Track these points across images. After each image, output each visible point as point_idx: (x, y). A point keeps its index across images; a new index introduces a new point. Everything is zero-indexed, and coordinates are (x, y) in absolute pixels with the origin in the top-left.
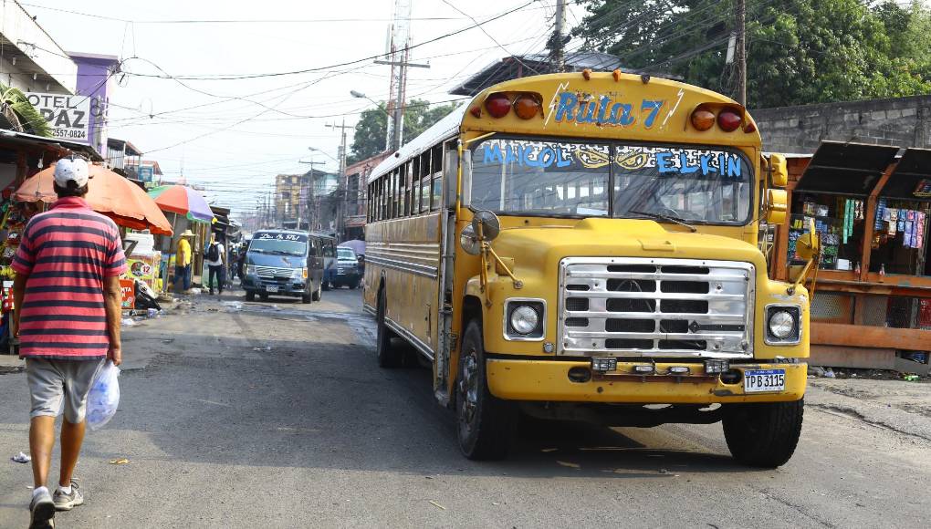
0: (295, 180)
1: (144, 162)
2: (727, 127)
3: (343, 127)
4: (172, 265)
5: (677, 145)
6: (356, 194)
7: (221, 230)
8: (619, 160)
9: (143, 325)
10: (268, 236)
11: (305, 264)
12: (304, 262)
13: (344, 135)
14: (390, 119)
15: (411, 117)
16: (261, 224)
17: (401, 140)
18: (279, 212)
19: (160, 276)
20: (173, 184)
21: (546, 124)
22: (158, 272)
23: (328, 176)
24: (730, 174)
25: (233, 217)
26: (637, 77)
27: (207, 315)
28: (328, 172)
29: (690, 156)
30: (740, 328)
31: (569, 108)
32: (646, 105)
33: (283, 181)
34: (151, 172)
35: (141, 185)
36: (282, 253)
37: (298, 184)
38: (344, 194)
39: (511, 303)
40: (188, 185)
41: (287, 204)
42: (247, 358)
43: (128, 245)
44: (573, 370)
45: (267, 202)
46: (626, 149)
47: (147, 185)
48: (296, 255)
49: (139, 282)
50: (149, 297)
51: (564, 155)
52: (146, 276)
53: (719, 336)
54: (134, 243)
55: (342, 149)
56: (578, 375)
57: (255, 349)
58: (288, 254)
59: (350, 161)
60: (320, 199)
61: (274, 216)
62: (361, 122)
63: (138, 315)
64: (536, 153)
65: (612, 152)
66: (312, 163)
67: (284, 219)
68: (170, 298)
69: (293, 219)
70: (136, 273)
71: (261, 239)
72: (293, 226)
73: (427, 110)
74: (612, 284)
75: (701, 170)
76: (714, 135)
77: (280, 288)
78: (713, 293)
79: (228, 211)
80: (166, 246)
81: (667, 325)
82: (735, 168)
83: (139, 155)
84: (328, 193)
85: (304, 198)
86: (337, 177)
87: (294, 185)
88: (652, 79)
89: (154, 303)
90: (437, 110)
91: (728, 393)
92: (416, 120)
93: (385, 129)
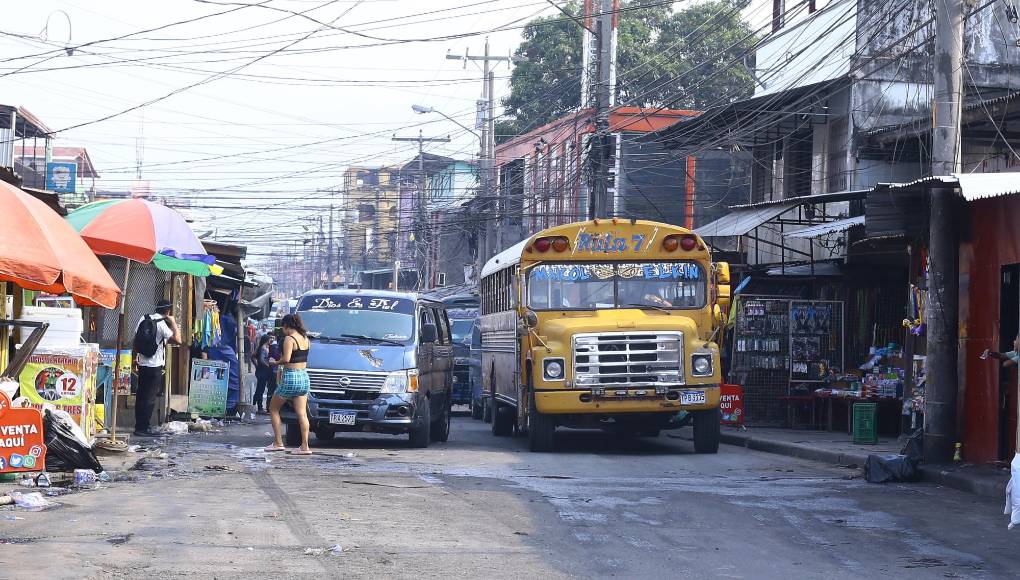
0: (384, 179)
1: (57, 152)
2: (688, 248)
3: (486, 59)
4: (123, 374)
5: (656, 261)
6: (518, 204)
7: (228, 293)
8: (620, 273)
9: (63, 505)
10: (331, 304)
11: (413, 363)
12: (411, 356)
13: (489, 78)
14: (588, 39)
15: (633, 31)
16: (315, 277)
17: (613, 82)
18: (354, 250)
19: (100, 400)
20: (123, 196)
21: (572, 254)
22: (94, 389)
23: (457, 167)
24: (691, 277)
25: (253, 264)
26: (628, 221)
27: (201, 479)
28: (456, 158)
29: (665, 267)
30: (677, 368)
31: (586, 243)
32: (635, 237)
33: (360, 182)
34: (72, 173)
35: (52, 201)
36: (361, 340)
37: (392, 188)
38: (492, 205)
39: (545, 361)
40: (153, 199)
41: (369, 231)
42: (291, 570)
43: (27, 332)
44: (582, 396)
45: (326, 230)
46: (624, 266)
47: (65, 200)
48: (393, 344)
49: (54, 411)
50: (77, 445)
51: (586, 272)
52: (68, 399)
53: (663, 373)
54: (40, 328)
55: (484, 105)
56: (584, 398)
57: (309, 550)
58: (375, 341)
59: (503, 134)
60: (441, 218)
61: (344, 258)
62: (524, 46)
63: (54, 484)
64: (568, 272)
65: (615, 269)
66: (420, 140)
67: (365, 264)
68: (122, 445)
69: (385, 265)
70: (47, 392)
71: (315, 310)
72: (382, 281)
73: (669, 15)
74: (601, 347)
75: (672, 275)
76: (679, 253)
77: (359, 415)
78: (659, 349)
79: (242, 251)
80: (109, 331)
81: (634, 368)
82: (693, 272)
83: (46, 136)
84: (458, 204)
85: (406, 219)
86: (476, 168)
87: (384, 189)
88: (638, 222)
89: (87, 458)
90: (689, 14)
91: (672, 405)
92: (646, 39)
93: (578, 59)
